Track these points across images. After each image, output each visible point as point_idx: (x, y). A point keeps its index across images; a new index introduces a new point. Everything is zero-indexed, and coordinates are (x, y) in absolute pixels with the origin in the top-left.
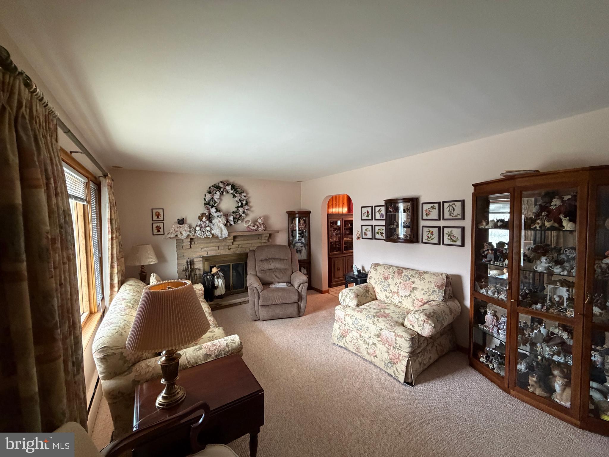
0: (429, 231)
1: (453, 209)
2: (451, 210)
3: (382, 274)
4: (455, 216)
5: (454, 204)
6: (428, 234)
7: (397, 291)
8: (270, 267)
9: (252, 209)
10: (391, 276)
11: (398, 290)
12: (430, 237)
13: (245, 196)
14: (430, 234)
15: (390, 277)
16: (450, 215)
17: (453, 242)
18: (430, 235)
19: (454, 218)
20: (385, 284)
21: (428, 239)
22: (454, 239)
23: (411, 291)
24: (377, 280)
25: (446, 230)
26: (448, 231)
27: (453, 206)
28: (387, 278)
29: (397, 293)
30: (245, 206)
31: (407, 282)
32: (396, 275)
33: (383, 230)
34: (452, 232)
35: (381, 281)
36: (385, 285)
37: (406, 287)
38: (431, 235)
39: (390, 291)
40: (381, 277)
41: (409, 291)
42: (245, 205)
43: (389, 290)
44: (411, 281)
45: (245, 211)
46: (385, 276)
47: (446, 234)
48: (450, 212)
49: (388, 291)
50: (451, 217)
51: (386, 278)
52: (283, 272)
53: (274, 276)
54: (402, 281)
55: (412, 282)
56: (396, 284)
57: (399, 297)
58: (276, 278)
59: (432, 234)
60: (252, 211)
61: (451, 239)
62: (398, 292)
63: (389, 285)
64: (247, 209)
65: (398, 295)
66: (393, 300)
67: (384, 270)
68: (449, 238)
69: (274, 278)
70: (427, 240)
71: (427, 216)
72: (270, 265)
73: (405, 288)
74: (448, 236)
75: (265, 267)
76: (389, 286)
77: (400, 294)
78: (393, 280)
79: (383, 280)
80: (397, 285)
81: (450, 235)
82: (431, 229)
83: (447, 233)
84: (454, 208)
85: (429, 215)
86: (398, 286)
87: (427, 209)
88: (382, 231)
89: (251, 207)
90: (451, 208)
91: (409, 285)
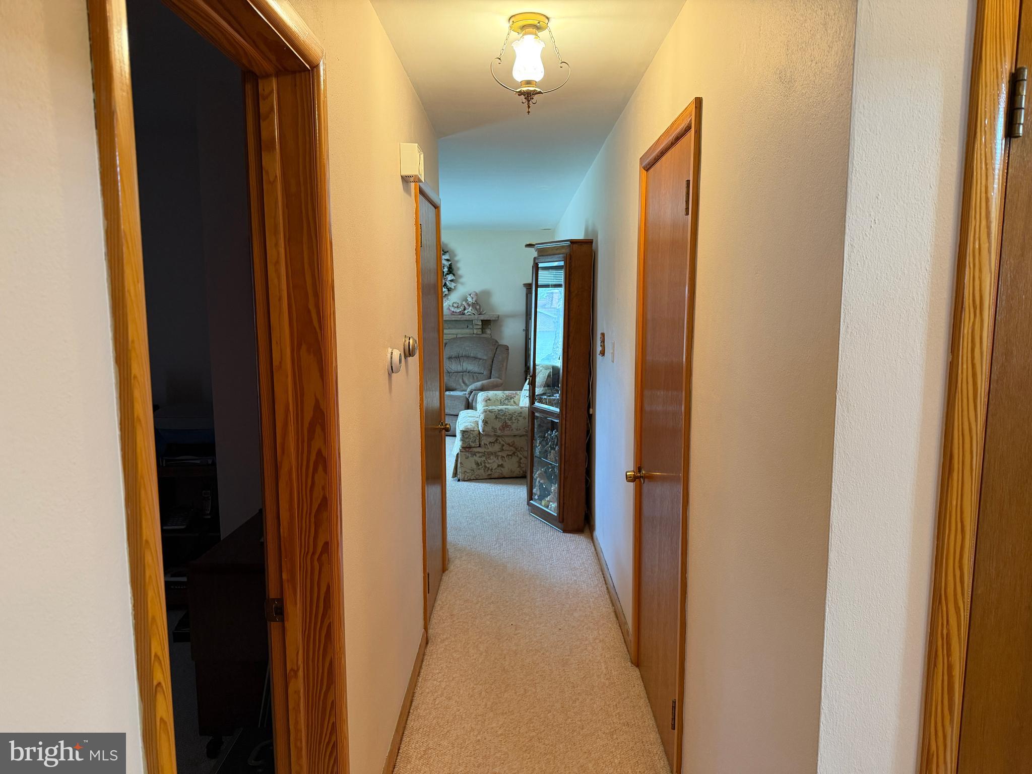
8: (459, 368)
9: (461, 280)
13: (448, 260)
30: (447, 276)
42: (447, 274)
45: (447, 282)
52: (475, 378)
53: (461, 381)
58: (463, 384)
60: (462, 284)
64: (451, 281)
69: (460, 385)
72: (459, 366)
75: (453, 368)
89: (460, 277)
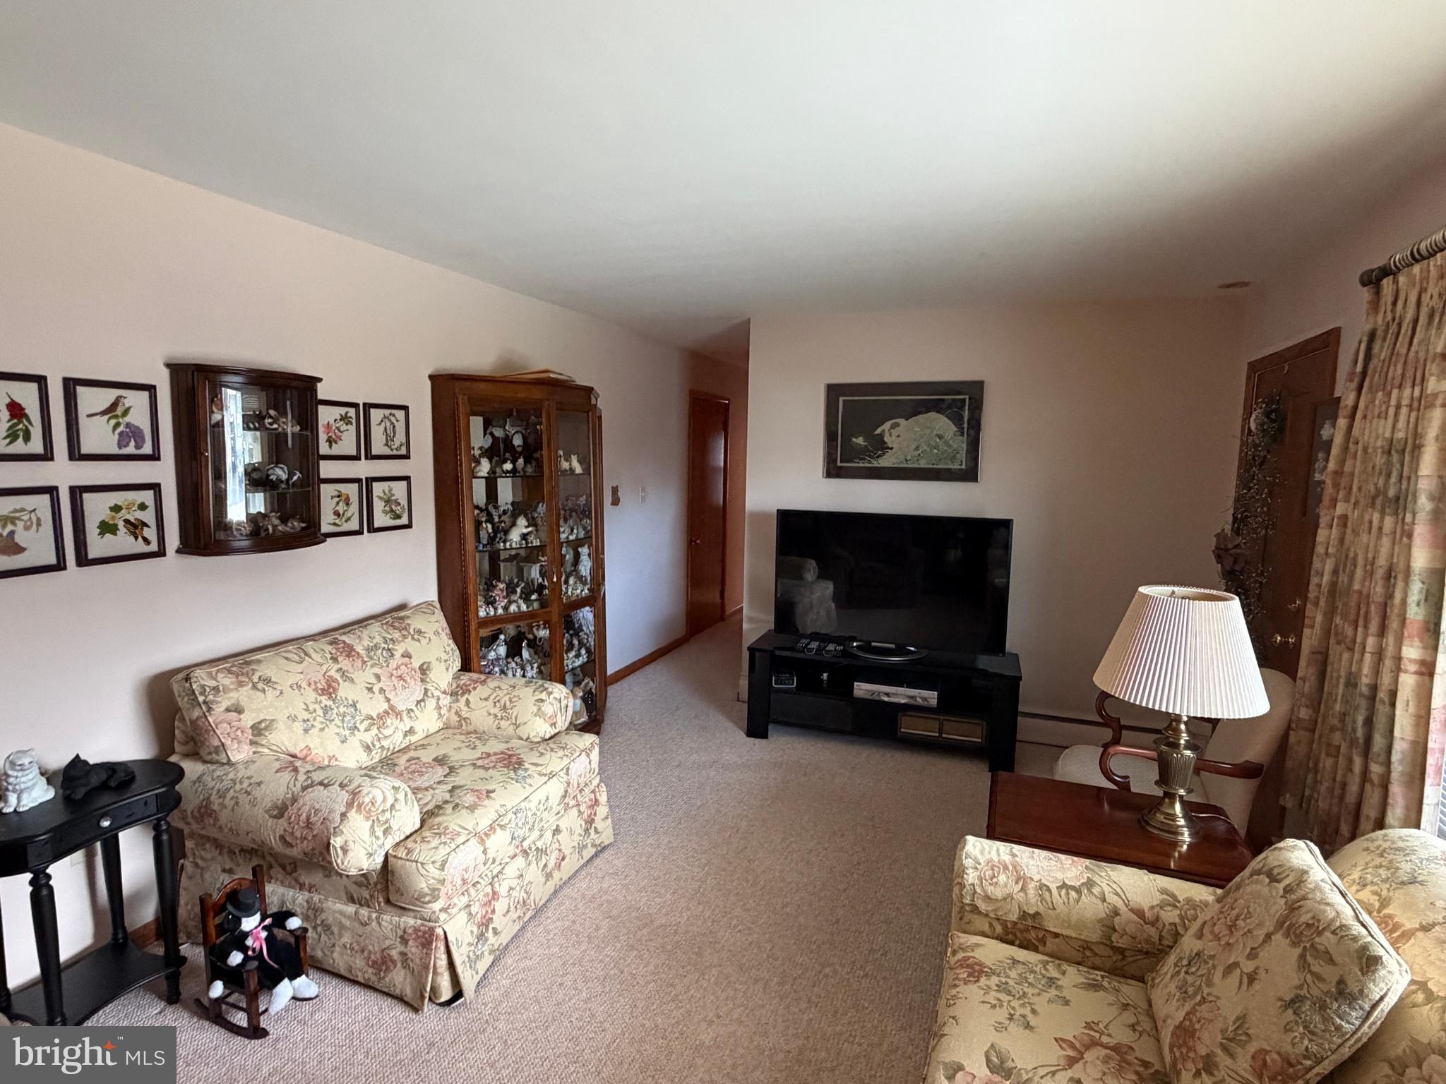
0: (337, 493)
1: (394, 430)
2: (388, 432)
3: (304, 684)
4: (397, 450)
5: (394, 415)
6: (338, 503)
7: (386, 706)
10: (333, 673)
11: (388, 700)
12: (343, 514)
14: (341, 504)
15: (335, 681)
16: (386, 445)
17: (394, 519)
18: (341, 508)
19: (395, 452)
20: (342, 709)
21: (337, 521)
22: (398, 512)
23: (422, 681)
24: (306, 716)
25: (378, 488)
26: (384, 492)
27: (393, 419)
28: (329, 686)
29: (392, 711)
31: (393, 664)
32: (346, 662)
33: (143, 507)
34: (393, 492)
35: (326, 710)
36: (344, 715)
37: (400, 678)
38: (345, 508)
39: (366, 723)
40: (311, 695)
41: (420, 683)
43: (362, 722)
44: (398, 654)
46: (320, 686)
47: (380, 498)
48: (387, 435)
49: (362, 727)
50: (387, 451)
51: (329, 689)
54: (376, 670)
55: (403, 656)
56: (370, 690)
57: (401, 720)
59: (347, 504)
61: (392, 511)
62: (392, 708)
63: (354, 705)
65: (398, 714)
66: (385, 743)
67: (299, 668)
68: (387, 508)
70: (335, 524)
71: (330, 446)
73: (402, 682)
74: (383, 504)
76: (356, 710)
77: (401, 707)
78: (352, 680)
79: (325, 701)
80: (376, 689)
81: (388, 502)
82: (342, 487)
83: (382, 495)
84: (394, 427)
85: (336, 442)
86: (382, 690)
87: (332, 422)
88: (140, 515)
90: (388, 424)
91: (403, 667)
